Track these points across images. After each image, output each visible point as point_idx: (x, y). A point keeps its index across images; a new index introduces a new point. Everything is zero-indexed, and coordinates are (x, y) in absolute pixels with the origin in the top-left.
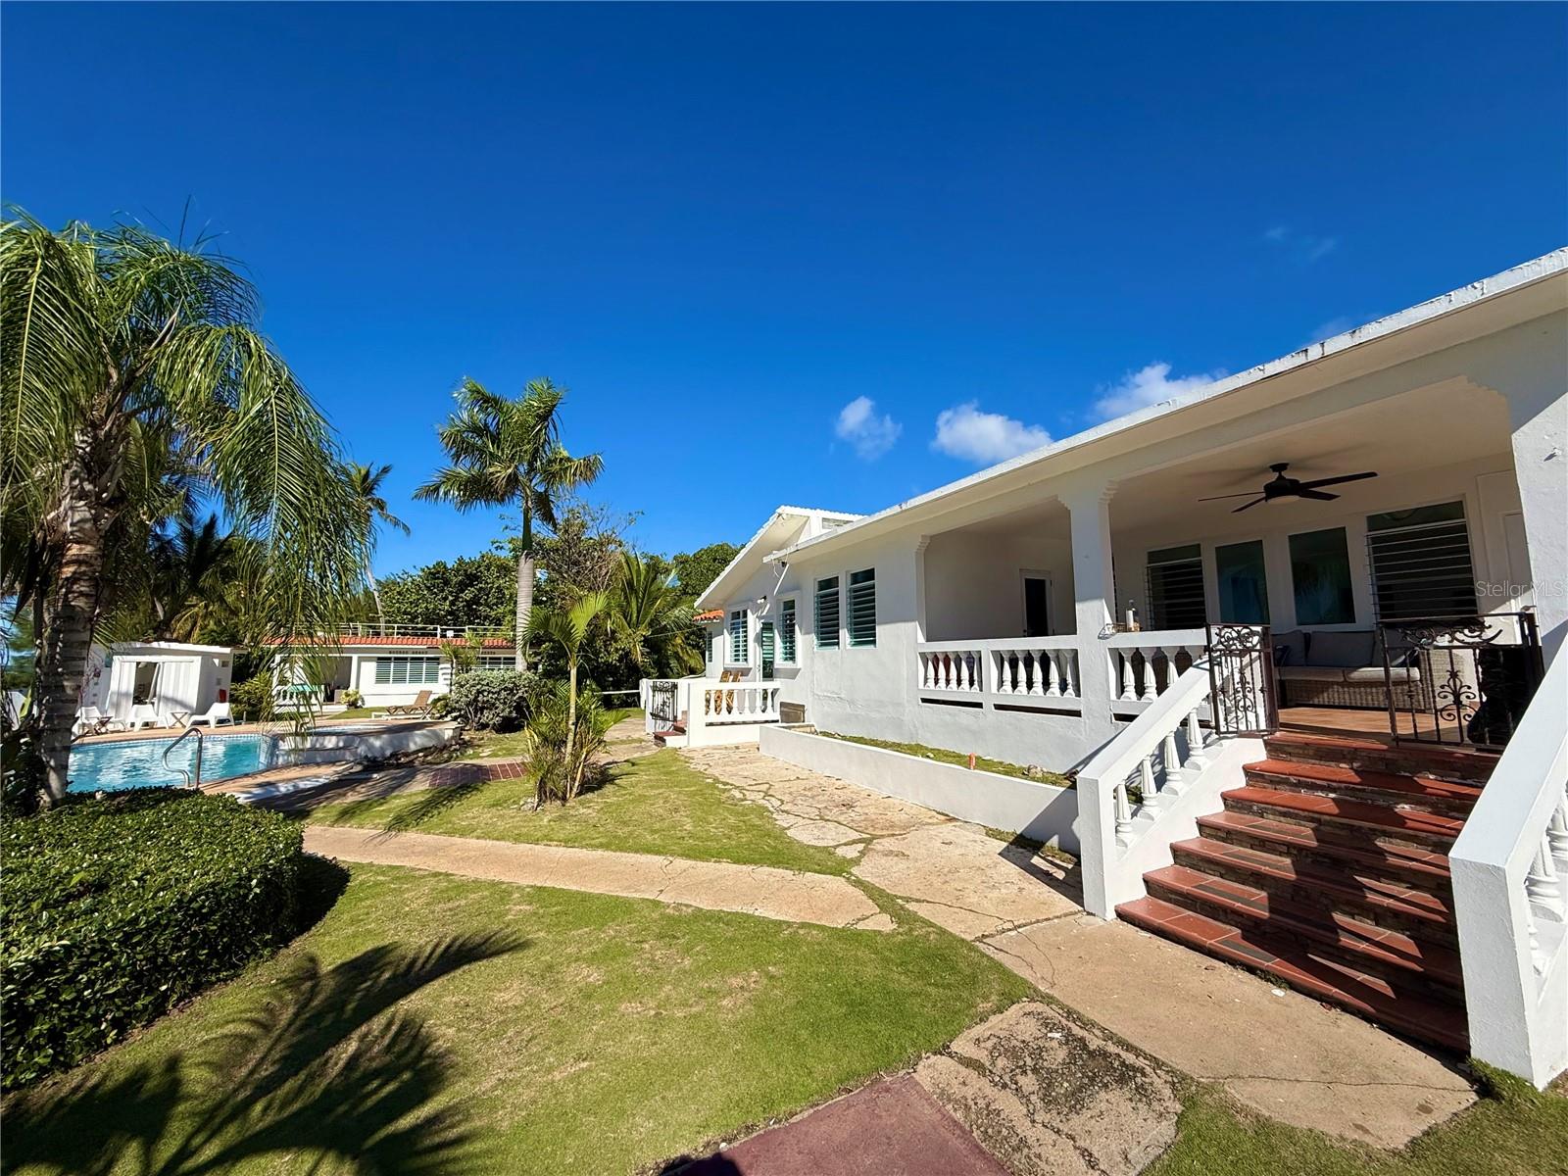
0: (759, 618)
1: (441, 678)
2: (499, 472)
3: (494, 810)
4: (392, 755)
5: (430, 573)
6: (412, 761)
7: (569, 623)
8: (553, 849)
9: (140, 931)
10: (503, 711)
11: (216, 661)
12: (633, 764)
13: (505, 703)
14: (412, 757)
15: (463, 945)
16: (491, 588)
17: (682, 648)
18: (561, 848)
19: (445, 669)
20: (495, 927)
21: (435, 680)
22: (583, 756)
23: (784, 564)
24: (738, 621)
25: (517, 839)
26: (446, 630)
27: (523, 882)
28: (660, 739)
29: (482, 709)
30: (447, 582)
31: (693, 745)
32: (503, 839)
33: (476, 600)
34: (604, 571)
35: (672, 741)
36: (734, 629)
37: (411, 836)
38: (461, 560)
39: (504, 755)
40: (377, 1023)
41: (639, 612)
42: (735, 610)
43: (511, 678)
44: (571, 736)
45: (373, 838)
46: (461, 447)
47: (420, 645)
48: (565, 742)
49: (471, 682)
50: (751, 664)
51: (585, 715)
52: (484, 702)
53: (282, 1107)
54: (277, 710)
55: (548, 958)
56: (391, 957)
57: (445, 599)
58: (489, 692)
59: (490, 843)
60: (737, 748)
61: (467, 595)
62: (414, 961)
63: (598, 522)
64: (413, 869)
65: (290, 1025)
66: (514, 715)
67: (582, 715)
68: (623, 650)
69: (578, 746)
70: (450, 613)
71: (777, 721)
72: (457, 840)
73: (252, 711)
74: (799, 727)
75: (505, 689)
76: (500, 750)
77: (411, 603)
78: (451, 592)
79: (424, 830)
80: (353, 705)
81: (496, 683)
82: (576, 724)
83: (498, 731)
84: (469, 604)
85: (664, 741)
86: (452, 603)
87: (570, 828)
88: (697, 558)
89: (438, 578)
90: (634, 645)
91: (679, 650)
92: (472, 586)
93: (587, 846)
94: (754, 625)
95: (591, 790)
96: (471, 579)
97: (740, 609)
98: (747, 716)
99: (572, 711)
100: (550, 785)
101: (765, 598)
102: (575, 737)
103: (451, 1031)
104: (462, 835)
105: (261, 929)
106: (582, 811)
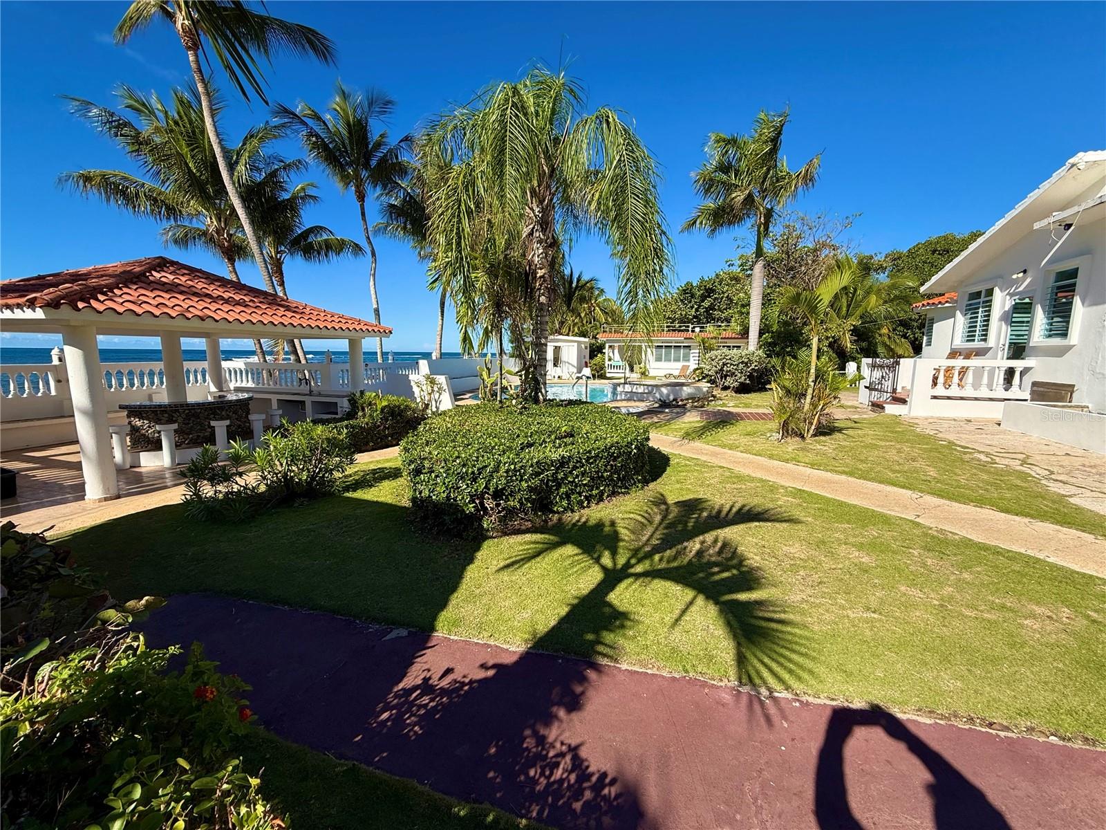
0: (1011, 295)
1: (692, 359)
2: (739, 196)
3: (748, 437)
4: (674, 400)
5: (684, 290)
6: (685, 405)
7: (817, 298)
8: (801, 468)
9: (593, 457)
10: (740, 378)
11: (583, 346)
12: (855, 422)
13: (742, 373)
14: (685, 402)
15: (749, 511)
16: (722, 297)
17: (889, 338)
18: (807, 469)
19: (694, 353)
20: (771, 506)
21: (689, 361)
22: (820, 407)
23: (1069, 226)
24: (978, 302)
25: (771, 457)
26: (694, 327)
27: (787, 484)
28: (878, 407)
29: (726, 376)
30: (693, 296)
31: (913, 414)
32: (760, 455)
33: (712, 307)
34: (817, 273)
35: (891, 409)
36: (971, 310)
37: (697, 444)
38: (702, 280)
39: (743, 407)
40: (709, 537)
41: (849, 306)
42: (975, 289)
43: (746, 355)
44: (810, 391)
45: (675, 442)
46: (709, 185)
47: (678, 338)
48: (804, 395)
49: (719, 357)
50: (992, 341)
51: (823, 375)
52: (727, 371)
53: (668, 562)
54: (608, 375)
55: (820, 535)
56: (704, 505)
57: (692, 307)
58: (731, 364)
59: (751, 456)
60: (970, 421)
61: (706, 304)
62: (719, 512)
63: (815, 230)
64: (705, 461)
65: (660, 524)
66: (748, 382)
67: (820, 376)
68: (833, 337)
69: (816, 399)
70: (695, 317)
71: (1026, 400)
72: (726, 450)
73: (599, 374)
74: (1063, 407)
75: (742, 363)
76: (741, 403)
77: (672, 311)
78: (696, 302)
79: (705, 442)
80: (643, 374)
81: (736, 358)
82: (815, 382)
83: (736, 392)
84: (707, 310)
85: (883, 408)
86: (697, 310)
87: (811, 457)
88: (911, 254)
89: (688, 293)
90: (844, 334)
91: (886, 339)
92: (710, 297)
93: (831, 471)
94: (1001, 302)
95: (824, 434)
96: (709, 292)
97: (982, 288)
98: (984, 392)
99: (813, 371)
100: (792, 425)
101: (1025, 272)
102: (814, 391)
103: (757, 558)
104: (730, 449)
105: (637, 473)
106: (819, 447)
